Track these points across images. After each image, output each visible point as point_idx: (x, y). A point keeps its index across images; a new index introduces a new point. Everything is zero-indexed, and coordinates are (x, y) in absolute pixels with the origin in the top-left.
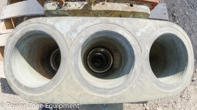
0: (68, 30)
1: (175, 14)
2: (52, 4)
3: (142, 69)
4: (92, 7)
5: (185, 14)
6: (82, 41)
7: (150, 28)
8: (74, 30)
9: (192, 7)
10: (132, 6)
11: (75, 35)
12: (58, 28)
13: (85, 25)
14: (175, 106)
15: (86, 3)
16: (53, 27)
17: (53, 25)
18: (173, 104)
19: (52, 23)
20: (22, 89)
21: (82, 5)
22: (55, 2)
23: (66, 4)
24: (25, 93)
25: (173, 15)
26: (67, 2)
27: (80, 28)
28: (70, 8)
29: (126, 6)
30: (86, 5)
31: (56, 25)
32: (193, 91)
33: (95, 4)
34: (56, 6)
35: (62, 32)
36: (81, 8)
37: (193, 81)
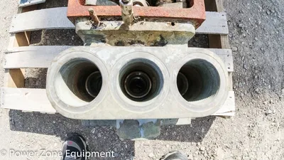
0: (108, 58)
1: (240, 25)
2: (85, 22)
3: (170, 90)
4: (130, 27)
5: (257, 24)
6: (120, 67)
7: (178, 55)
8: (113, 57)
9: (269, 13)
10: (173, 24)
11: (114, 62)
12: (100, 56)
13: (122, 54)
14: (241, 148)
15: (123, 22)
16: (95, 55)
17: (95, 54)
18: (239, 144)
19: (94, 52)
20: (67, 109)
21: (118, 25)
22: (89, 21)
23: (101, 24)
24: (70, 112)
25: (238, 26)
26: (102, 22)
27: (118, 56)
28: (106, 28)
29: (167, 25)
30: (123, 25)
31: (98, 54)
32: (268, 128)
33: (132, 24)
34: (91, 26)
35: (103, 59)
36: (118, 28)
37: (266, 114)
